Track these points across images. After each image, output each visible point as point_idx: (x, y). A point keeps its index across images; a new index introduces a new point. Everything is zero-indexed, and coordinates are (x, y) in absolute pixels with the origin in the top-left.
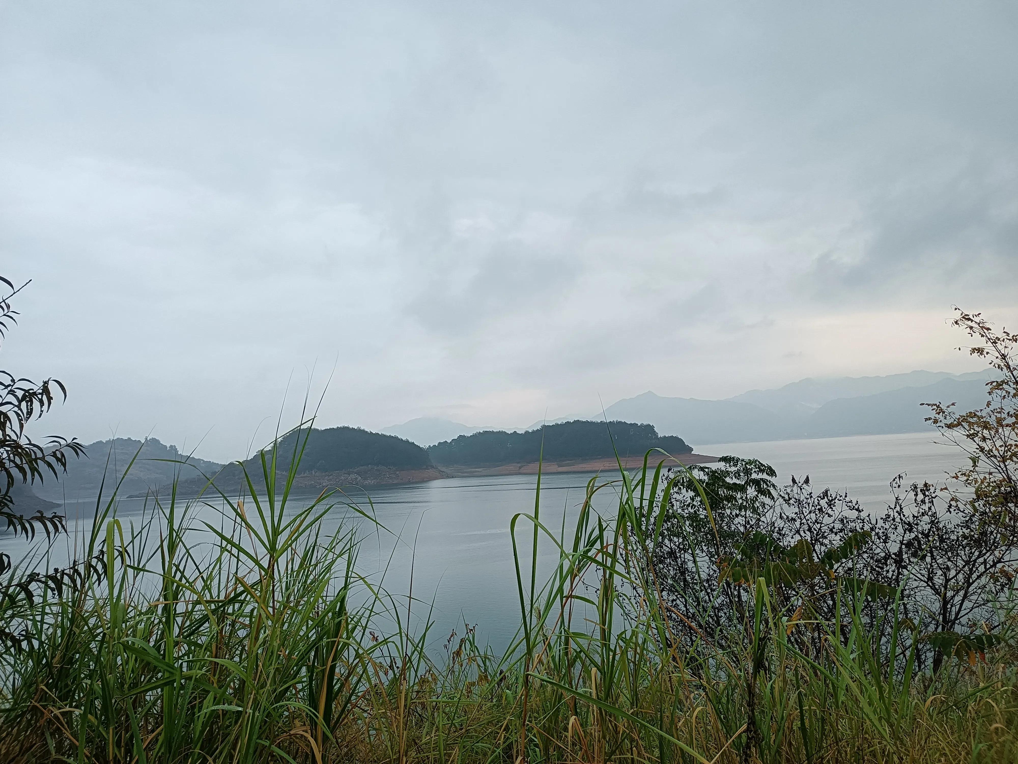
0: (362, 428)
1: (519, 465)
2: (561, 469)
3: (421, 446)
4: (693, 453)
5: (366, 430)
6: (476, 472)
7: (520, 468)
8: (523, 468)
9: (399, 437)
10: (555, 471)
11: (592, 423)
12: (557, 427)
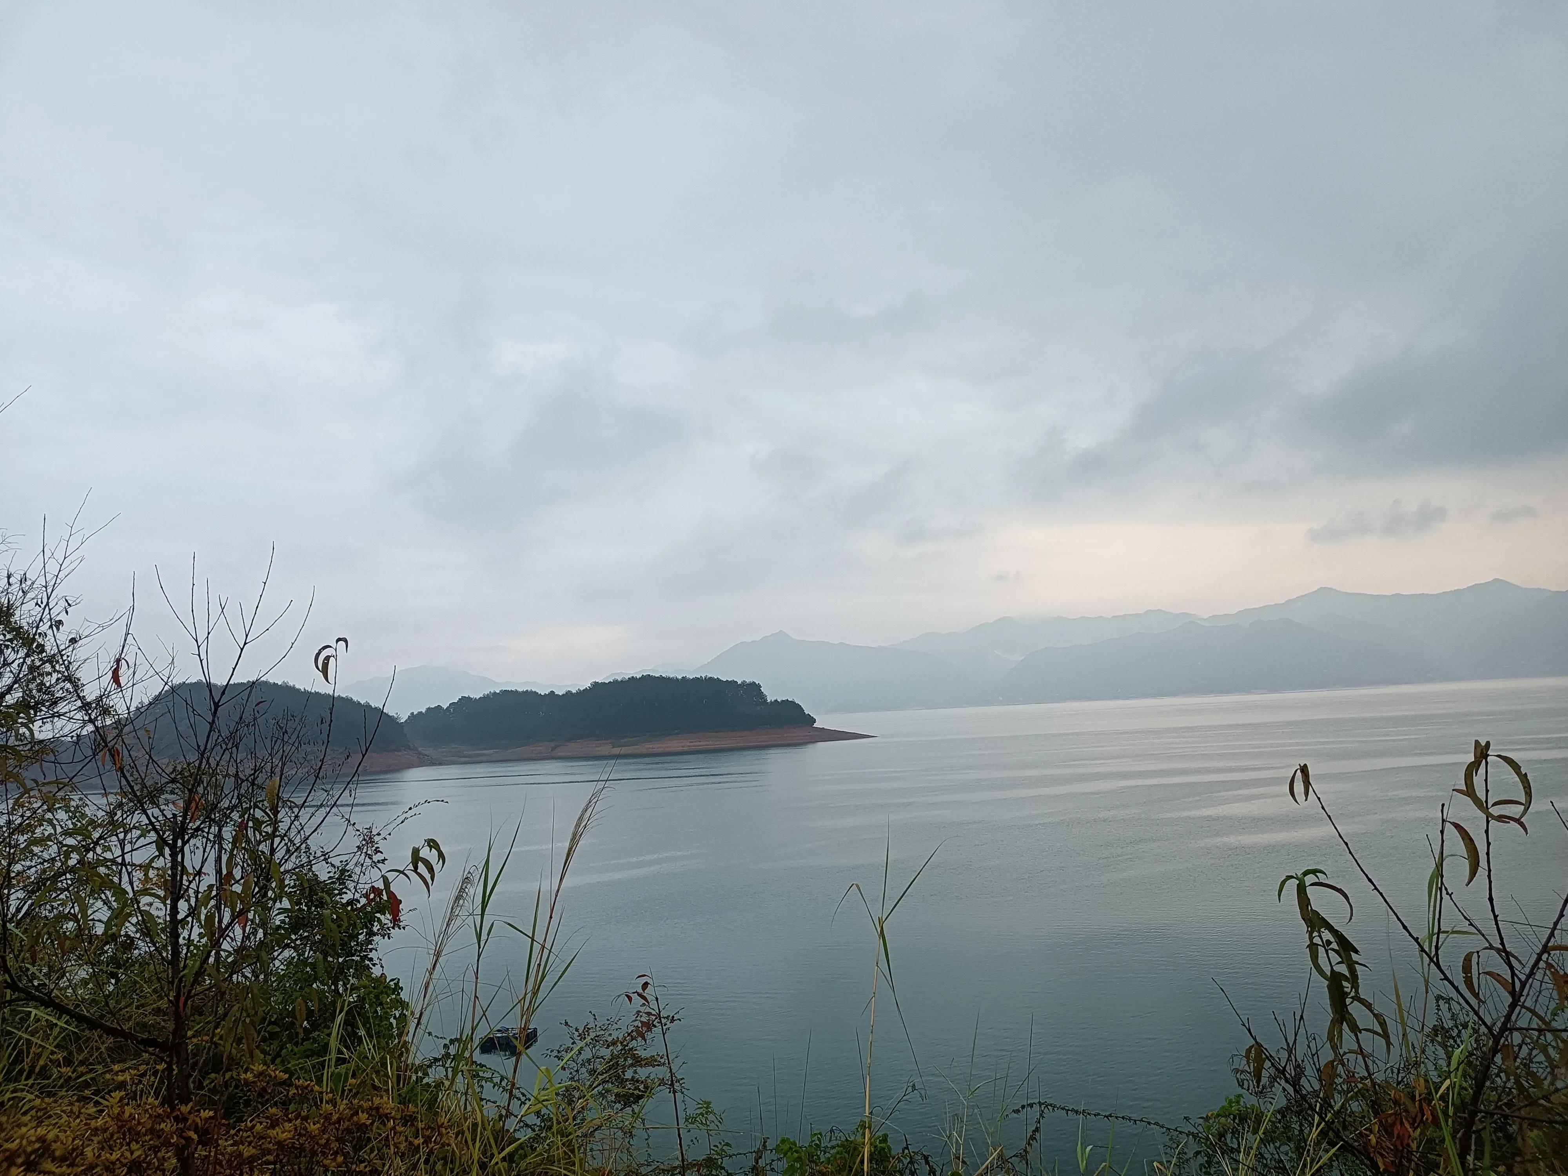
0: (291, 684)
1: (553, 744)
2: (616, 751)
3: (390, 714)
4: (815, 725)
5: (297, 687)
6: (483, 755)
7: (553, 749)
8: (556, 750)
9: (355, 699)
10: (606, 753)
11: (668, 680)
12: (615, 684)
